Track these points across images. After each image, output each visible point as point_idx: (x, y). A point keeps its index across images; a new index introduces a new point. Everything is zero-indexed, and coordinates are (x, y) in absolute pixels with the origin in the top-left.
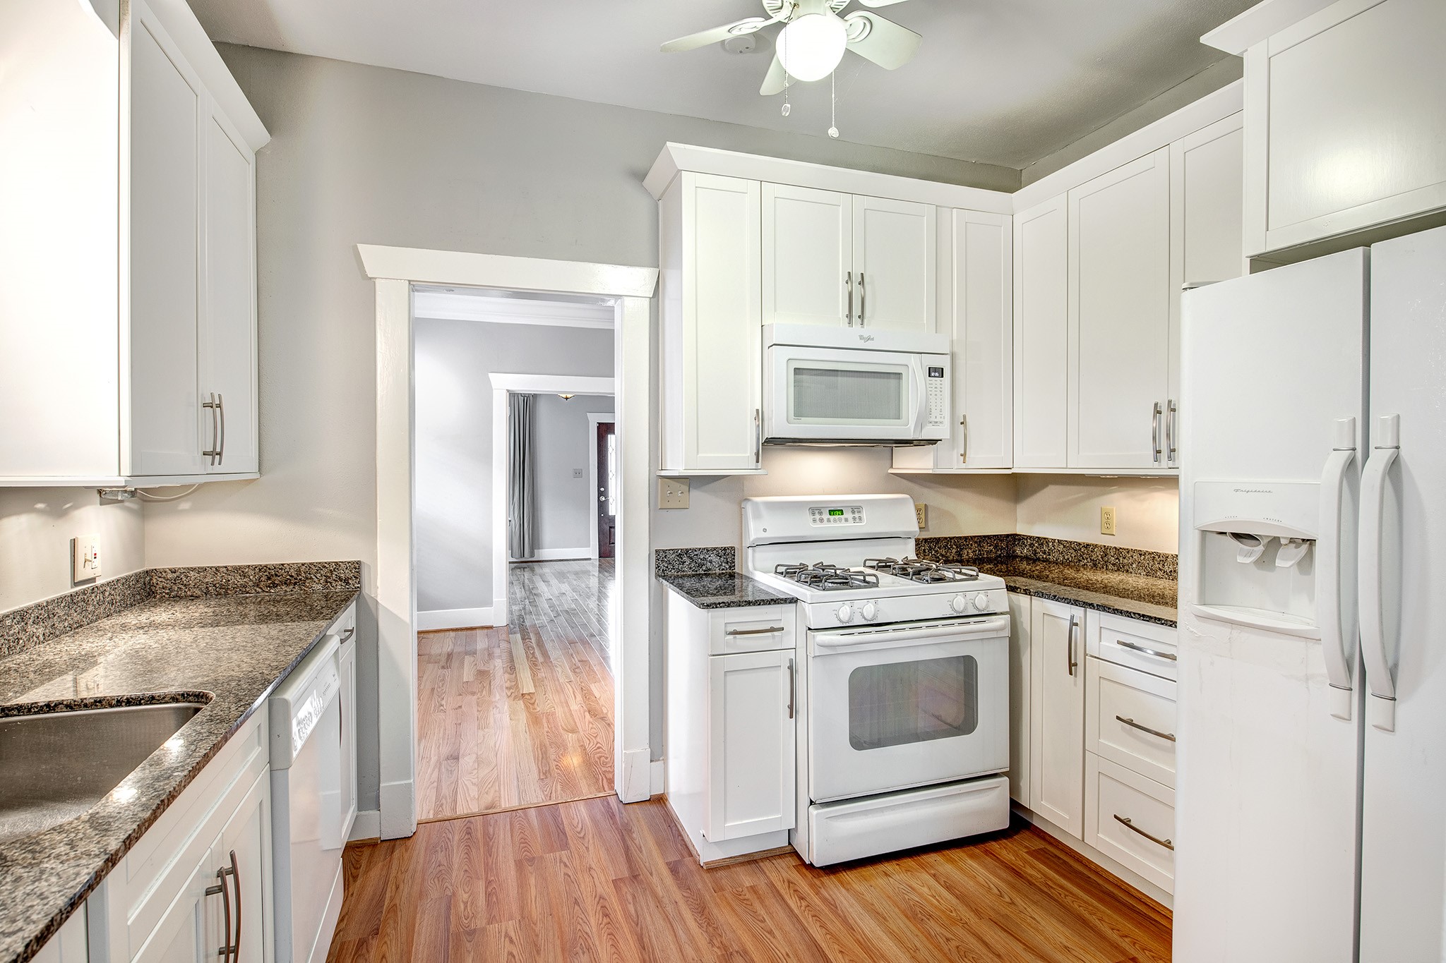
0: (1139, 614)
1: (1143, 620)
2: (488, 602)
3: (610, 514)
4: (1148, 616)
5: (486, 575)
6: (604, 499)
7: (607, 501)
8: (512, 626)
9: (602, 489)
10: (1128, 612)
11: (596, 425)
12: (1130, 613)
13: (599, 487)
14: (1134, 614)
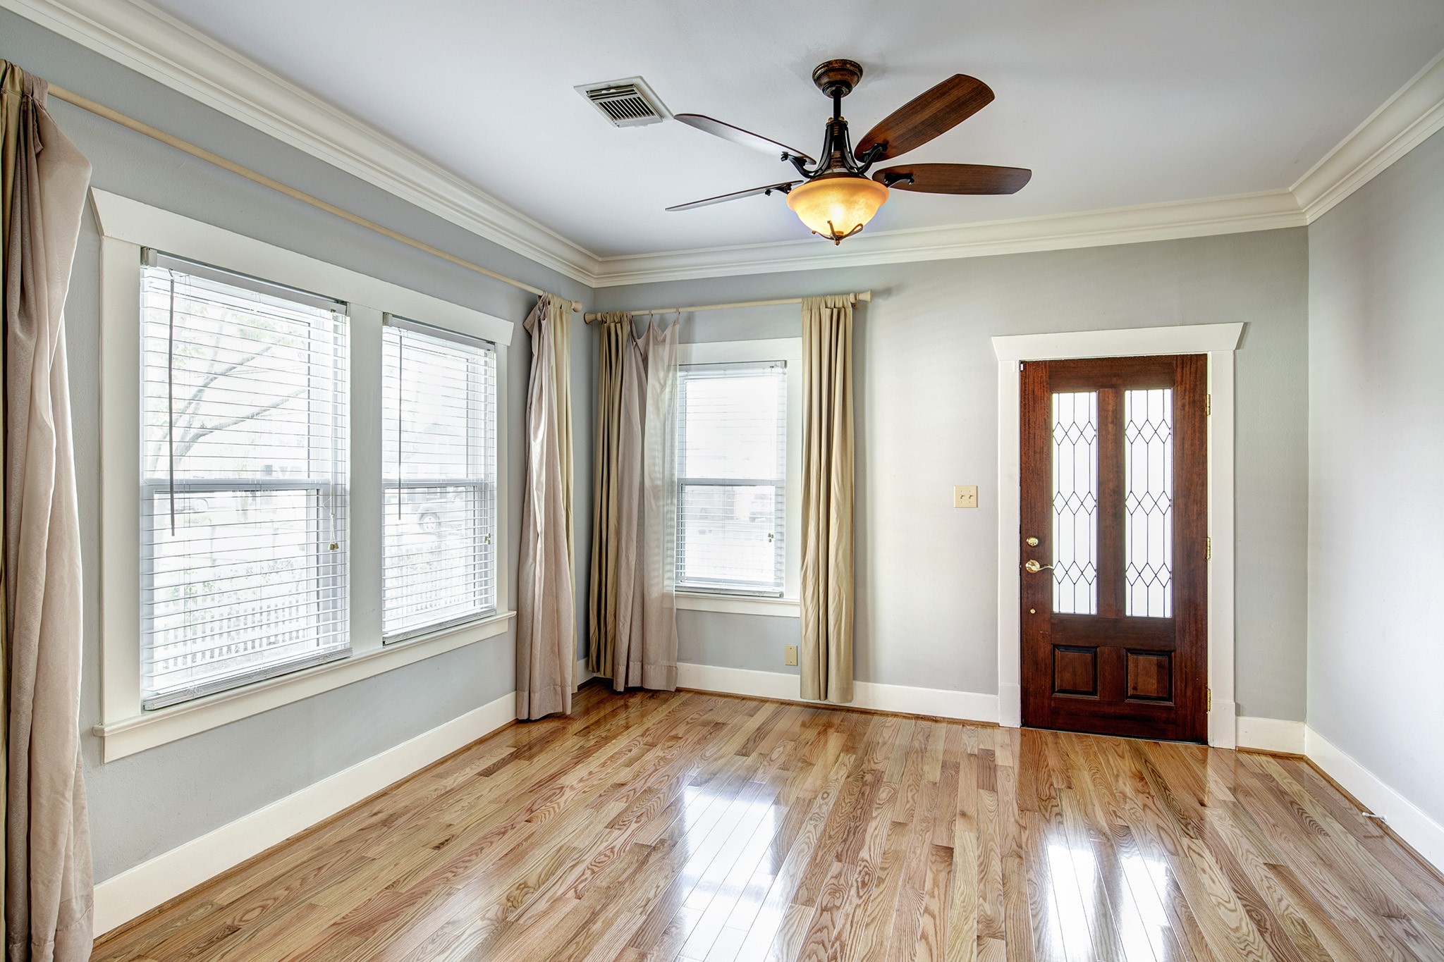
3: (1057, 610)
6: (1037, 568)
7: (1046, 571)
11: (1016, 370)
13: (1024, 533)
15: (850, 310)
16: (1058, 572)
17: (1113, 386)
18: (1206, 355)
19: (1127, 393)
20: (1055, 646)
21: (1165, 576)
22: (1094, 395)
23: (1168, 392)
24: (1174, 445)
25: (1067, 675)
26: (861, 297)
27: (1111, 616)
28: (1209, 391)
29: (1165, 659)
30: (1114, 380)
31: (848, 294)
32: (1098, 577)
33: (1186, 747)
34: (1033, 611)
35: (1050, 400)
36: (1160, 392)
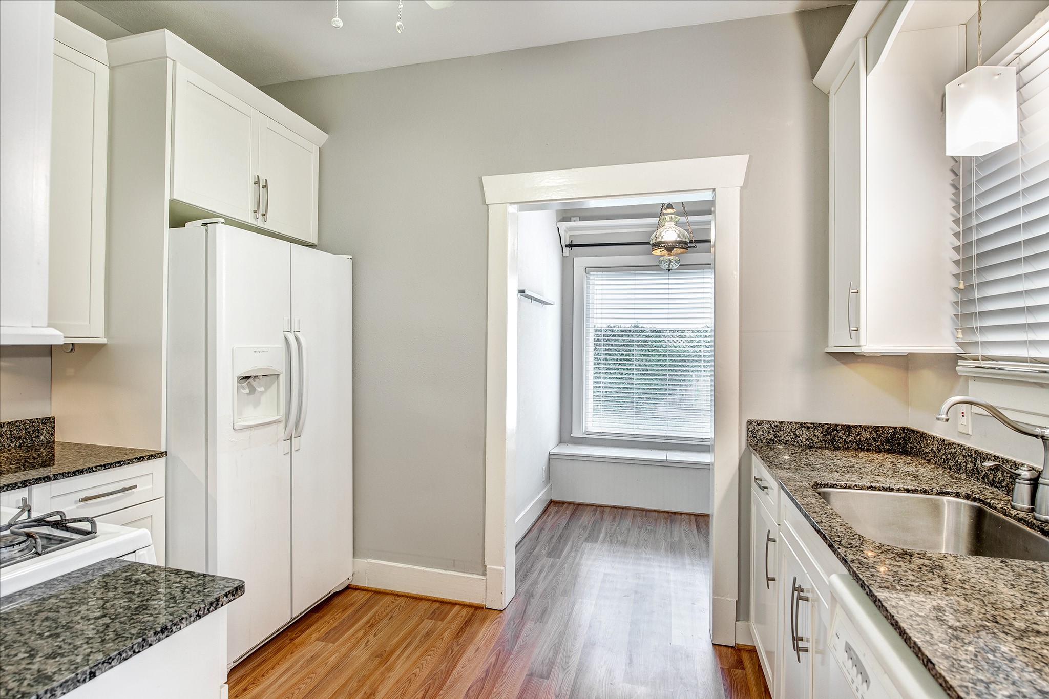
0: (101, 466)
1: (104, 469)
4: (109, 464)
10: (89, 468)
12: (92, 468)
14: (96, 467)
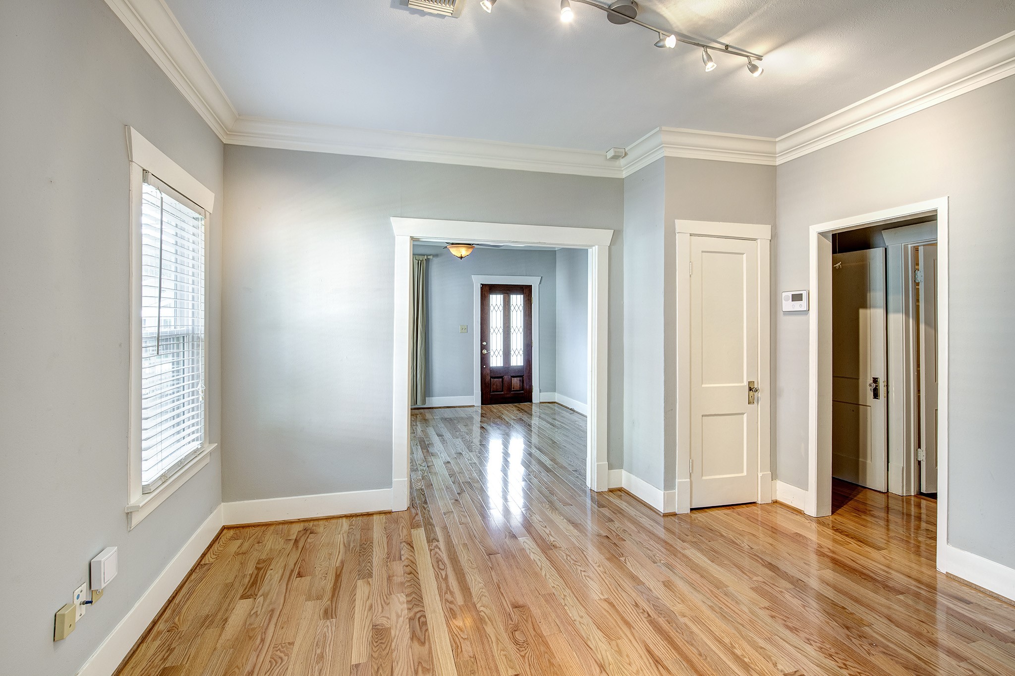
2: (388, 483)
3: (491, 366)
5: (385, 452)
6: (486, 352)
7: (488, 353)
8: (413, 511)
9: (484, 343)
11: (479, 286)
13: (482, 341)
15: (425, 262)
16: (492, 353)
17: (507, 293)
18: (531, 285)
19: (511, 296)
20: (491, 377)
21: (521, 352)
22: (502, 296)
23: (522, 296)
24: (524, 313)
25: (494, 386)
26: (429, 257)
27: (507, 366)
28: (533, 296)
29: (521, 378)
30: (508, 292)
31: (424, 255)
32: (503, 354)
33: (525, 405)
34: (484, 367)
35: (490, 297)
36: (500, 295)
